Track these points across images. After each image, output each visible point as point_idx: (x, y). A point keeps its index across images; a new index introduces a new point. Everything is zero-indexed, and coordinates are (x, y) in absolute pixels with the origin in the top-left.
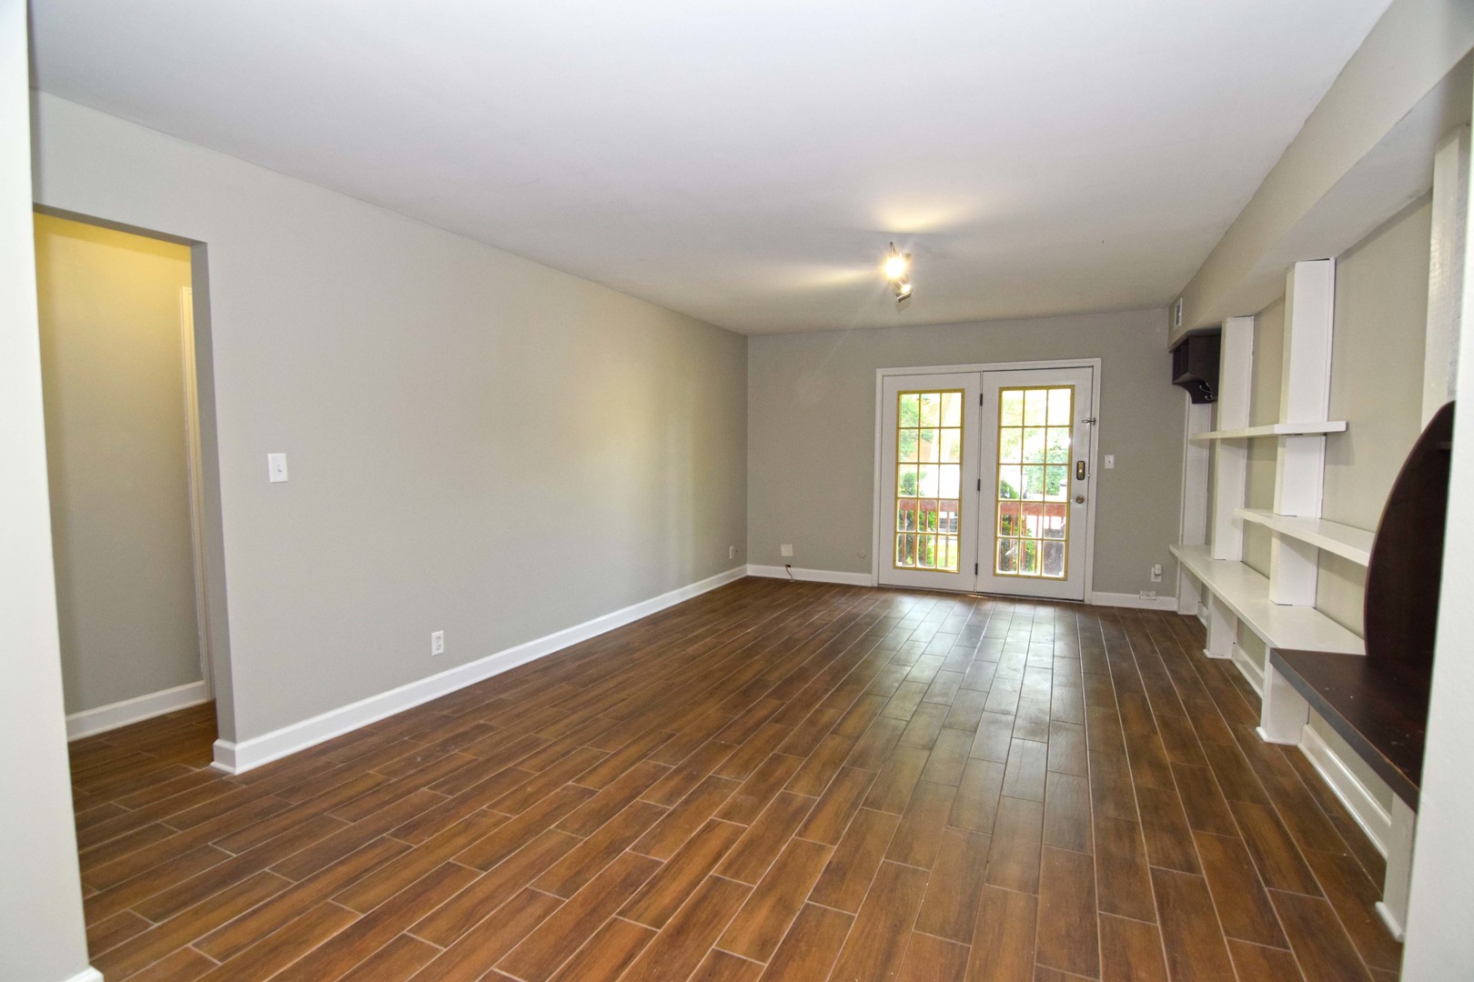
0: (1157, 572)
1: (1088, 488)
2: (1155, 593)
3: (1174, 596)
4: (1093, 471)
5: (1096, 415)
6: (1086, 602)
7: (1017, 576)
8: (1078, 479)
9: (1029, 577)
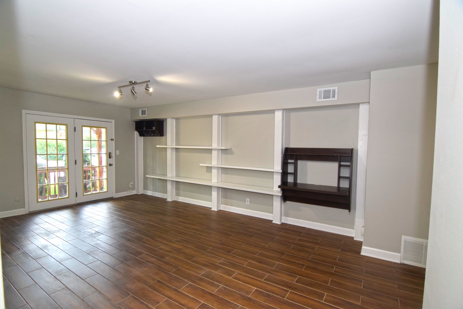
0: (132, 184)
1: (113, 161)
2: (131, 190)
3: (135, 190)
4: (113, 155)
5: (114, 138)
6: (114, 197)
7: (92, 194)
8: (109, 158)
9: (96, 193)
